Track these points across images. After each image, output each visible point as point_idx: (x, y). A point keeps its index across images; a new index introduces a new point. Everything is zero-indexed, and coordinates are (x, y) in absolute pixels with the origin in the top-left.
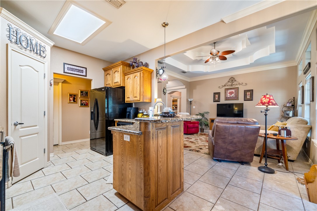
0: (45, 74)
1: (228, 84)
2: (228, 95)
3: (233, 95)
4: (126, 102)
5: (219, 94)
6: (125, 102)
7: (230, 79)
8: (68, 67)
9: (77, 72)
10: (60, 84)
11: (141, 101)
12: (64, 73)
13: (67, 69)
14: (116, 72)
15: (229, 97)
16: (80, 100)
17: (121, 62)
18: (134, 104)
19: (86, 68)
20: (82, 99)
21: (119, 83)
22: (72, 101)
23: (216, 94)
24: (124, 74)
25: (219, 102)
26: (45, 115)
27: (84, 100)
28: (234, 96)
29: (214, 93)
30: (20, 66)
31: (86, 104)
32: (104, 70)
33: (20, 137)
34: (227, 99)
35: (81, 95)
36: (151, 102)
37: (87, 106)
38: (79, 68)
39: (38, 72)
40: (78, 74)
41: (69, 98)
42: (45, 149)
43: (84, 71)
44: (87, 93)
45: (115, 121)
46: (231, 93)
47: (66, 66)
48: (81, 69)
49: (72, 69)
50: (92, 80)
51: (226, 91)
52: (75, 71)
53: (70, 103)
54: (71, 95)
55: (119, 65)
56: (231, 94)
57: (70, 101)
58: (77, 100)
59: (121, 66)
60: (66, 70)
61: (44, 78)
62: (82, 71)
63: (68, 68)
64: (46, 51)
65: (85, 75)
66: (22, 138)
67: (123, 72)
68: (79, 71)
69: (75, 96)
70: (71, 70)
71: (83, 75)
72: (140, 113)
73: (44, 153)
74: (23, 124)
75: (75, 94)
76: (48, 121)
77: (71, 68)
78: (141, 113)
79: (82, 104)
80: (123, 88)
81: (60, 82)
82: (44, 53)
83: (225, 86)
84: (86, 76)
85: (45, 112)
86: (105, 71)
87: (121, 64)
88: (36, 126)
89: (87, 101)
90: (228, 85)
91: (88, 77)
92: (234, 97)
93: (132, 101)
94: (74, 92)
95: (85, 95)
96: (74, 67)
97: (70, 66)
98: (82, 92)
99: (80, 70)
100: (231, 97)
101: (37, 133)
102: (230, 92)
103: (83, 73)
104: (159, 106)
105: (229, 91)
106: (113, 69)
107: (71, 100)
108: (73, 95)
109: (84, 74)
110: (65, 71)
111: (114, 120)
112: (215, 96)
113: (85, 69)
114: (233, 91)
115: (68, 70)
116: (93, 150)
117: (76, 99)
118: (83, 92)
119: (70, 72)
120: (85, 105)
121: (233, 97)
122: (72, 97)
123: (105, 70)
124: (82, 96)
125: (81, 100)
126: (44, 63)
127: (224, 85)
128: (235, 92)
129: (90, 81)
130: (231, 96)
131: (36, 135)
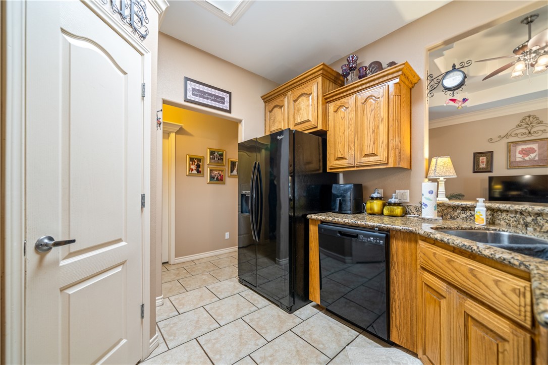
0: (143, 86)
1: (517, 132)
2: (519, 157)
3: (532, 155)
4: (331, 169)
5: (490, 155)
6: (328, 171)
7: (524, 119)
8: (193, 87)
9: (212, 100)
10: (173, 135)
11: (391, 165)
12: (185, 101)
13: (191, 92)
14: (302, 98)
15: (519, 162)
16: (208, 169)
17: (322, 67)
18: (341, 175)
19: (230, 93)
20: (213, 167)
21: (313, 122)
22: (195, 172)
23: (481, 156)
24: (326, 99)
25: (491, 172)
26: (143, 205)
27: (216, 170)
28: (537, 158)
29: (475, 154)
30: (63, 31)
31: (219, 177)
32: (263, 99)
33: (62, 290)
34: (511, 165)
35: (211, 159)
36: (411, 169)
37: (221, 182)
38: (217, 93)
39: (125, 73)
40: (213, 105)
41: (189, 164)
42: (143, 306)
43: (227, 99)
44: (221, 155)
45: (308, 220)
46: (525, 152)
47: (191, 85)
48: (221, 94)
49: (203, 94)
50: (240, 121)
51: (512, 148)
52: (207, 99)
53: (190, 175)
54: (192, 159)
55: (311, 77)
56: (528, 155)
57: (190, 172)
58: (203, 170)
59: (320, 79)
60: (190, 96)
61: (143, 97)
62: (222, 100)
63: (194, 90)
64: (147, 21)
65: (228, 109)
66: (71, 291)
67: (323, 93)
68: (216, 98)
69: (199, 160)
70: (200, 97)
71: (224, 108)
72: (372, 198)
73: (142, 317)
74: (74, 241)
75: (200, 158)
76: (151, 221)
77: (199, 91)
78: (377, 198)
79: (212, 178)
80: (322, 136)
81: (173, 132)
82: (142, 24)
83: (507, 136)
84: (229, 111)
85: (143, 197)
86: (265, 102)
87: (321, 72)
88: (120, 240)
89: (222, 171)
90: (516, 135)
91: (234, 115)
92: (535, 161)
93: (354, 167)
94: (197, 153)
95: (219, 159)
96: (206, 89)
97: (198, 87)
98: (212, 153)
99: (218, 97)
100: (525, 161)
101: (122, 264)
102: (523, 150)
103: (224, 103)
104: (442, 178)
105: (520, 148)
106: (289, 93)
107: (192, 170)
108: (196, 159)
109: (226, 106)
110: (188, 98)
111: (309, 216)
112: (479, 159)
113: (228, 95)
114: (535, 146)
115: (193, 94)
116: (245, 285)
117: (201, 167)
118: (215, 153)
119: (197, 99)
120: (217, 179)
121: (533, 160)
122: (195, 162)
123: (267, 99)
124: (213, 161)
125: (211, 169)
126: (142, 54)
127: (503, 134)
128: (539, 148)
129: (236, 123)
130: (527, 158)
131: (119, 269)
